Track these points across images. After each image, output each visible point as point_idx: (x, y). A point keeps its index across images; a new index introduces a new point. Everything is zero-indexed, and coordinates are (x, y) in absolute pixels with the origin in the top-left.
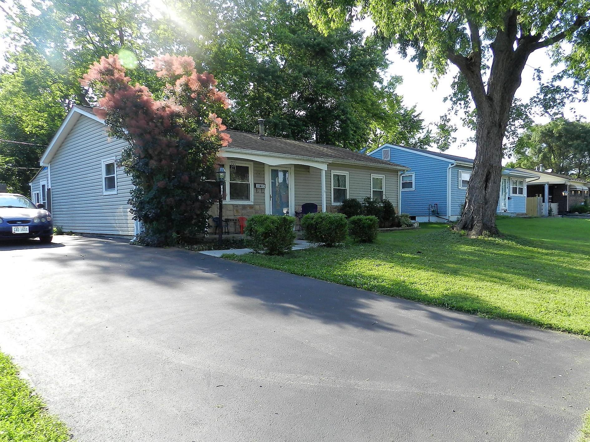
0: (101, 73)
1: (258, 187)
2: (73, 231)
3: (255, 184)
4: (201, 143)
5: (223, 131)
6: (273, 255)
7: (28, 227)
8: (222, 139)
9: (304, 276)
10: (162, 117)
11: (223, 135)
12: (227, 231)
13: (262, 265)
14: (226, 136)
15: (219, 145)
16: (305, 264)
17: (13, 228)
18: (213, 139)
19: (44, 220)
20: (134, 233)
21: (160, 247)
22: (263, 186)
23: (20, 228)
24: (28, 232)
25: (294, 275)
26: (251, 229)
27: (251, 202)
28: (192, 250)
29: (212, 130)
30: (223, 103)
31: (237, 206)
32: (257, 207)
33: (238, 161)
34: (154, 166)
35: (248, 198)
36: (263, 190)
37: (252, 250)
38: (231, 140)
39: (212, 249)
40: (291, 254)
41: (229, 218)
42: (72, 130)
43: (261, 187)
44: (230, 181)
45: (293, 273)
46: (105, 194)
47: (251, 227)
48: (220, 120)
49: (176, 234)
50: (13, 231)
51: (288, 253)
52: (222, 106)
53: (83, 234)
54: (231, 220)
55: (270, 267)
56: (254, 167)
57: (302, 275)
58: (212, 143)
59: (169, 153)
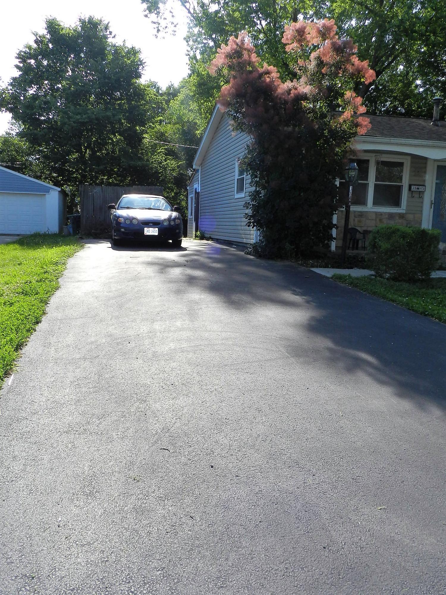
0: (229, 56)
1: (413, 190)
2: (213, 237)
3: (410, 186)
4: (330, 131)
5: (361, 115)
6: (400, 281)
7: (157, 229)
8: (357, 125)
9: (426, 315)
10: (286, 102)
11: (360, 120)
12: (363, 246)
13: (374, 293)
14: (365, 121)
15: (353, 134)
16: (438, 298)
17: (145, 229)
18: (345, 127)
19: (172, 223)
20: (253, 241)
21: (272, 259)
22: (421, 189)
23: (151, 229)
24: (157, 234)
25: (411, 312)
26: (375, 244)
27: (402, 209)
28: (304, 266)
29: (347, 114)
30: (363, 77)
31: (381, 214)
32: (410, 217)
33: (384, 155)
34: (269, 163)
35: (397, 203)
36: (421, 194)
37: (373, 273)
38: (370, 126)
39: (330, 266)
40: (429, 283)
41: (370, 229)
42: (217, 128)
43: (418, 190)
44: (376, 181)
45: (410, 310)
46: (236, 197)
47: (375, 242)
48: (359, 100)
49: (289, 245)
50: (145, 233)
51: (423, 281)
52: (362, 80)
53: (219, 240)
54: (370, 232)
55: (384, 297)
56: (412, 163)
57: (421, 314)
58: (344, 131)
59: (287, 146)
